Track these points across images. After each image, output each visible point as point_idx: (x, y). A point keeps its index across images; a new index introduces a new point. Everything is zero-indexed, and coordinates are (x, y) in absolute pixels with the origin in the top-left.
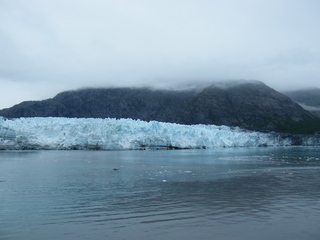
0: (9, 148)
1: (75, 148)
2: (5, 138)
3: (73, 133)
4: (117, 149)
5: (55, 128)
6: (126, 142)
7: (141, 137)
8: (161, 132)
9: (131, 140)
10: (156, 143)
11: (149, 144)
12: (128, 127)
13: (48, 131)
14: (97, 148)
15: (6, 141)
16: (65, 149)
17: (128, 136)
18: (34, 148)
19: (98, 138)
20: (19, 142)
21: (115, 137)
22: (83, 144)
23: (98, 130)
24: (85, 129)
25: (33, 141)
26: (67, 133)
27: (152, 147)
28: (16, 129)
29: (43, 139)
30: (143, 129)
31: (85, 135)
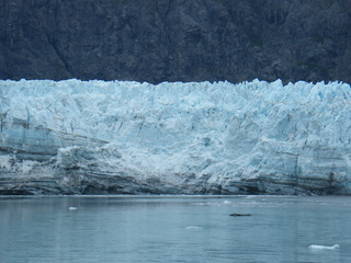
1: (251, 188)
2: (21, 155)
3: (240, 140)
5: (171, 123)
13: (149, 131)
15: (26, 166)
16: (219, 191)
19: (333, 155)
20: (70, 169)
23: (329, 128)
24: (286, 125)
25: (111, 166)
31: (288, 146)
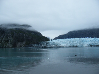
0: (54, 47)
1: (70, 47)
2: (53, 45)
3: (70, 43)
4: (82, 47)
5: (65, 42)
6: (85, 45)
7: (90, 43)
8: (97, 41)
9: (87, 44)
10: (95, 45)
11: (93, 45)
12: (86, 40)
13: (63, 42)
14: (76, 47)
16: (68, 47)
17: (86, 43)
18: (60, 47)
19: (77, 44)
20: (56, 46)
21: (82, 43)
22: (72, 46)
23: (77, 41)
24: (73, 41)
25: (60, 45)
26: (68, 43)
27: (94, 46)
28: (56, 42)
29: (62, 45)
30: (91, 41)
31: (73, 43)
